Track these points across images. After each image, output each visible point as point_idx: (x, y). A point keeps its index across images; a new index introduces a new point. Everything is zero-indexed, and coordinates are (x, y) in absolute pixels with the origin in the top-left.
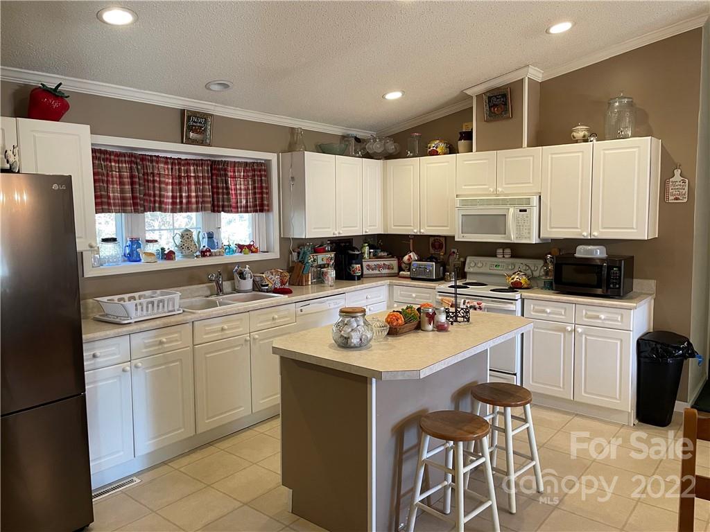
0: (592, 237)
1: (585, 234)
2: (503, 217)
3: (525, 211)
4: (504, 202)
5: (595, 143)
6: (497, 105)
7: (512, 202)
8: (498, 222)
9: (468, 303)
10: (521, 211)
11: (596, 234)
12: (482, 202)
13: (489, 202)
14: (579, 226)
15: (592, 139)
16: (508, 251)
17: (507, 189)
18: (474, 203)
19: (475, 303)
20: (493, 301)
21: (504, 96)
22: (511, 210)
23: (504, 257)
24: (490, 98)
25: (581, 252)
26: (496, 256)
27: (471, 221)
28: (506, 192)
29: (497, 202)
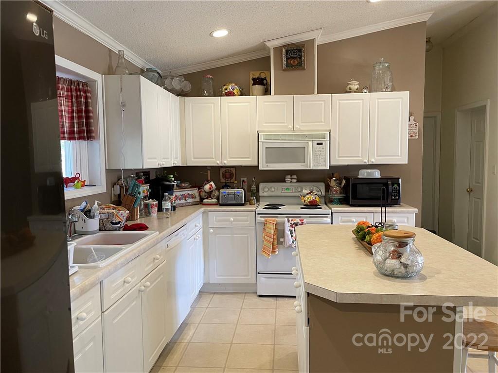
0: (370, 163)
1: (366, 161)
2: (303, 149)
3: (322, 144)
4: (304, 137)
5: (366, 95)
6: (294, 58)
7: (311, 137)
8: (298, 153)
9: (292, 220)
10: (318, 144)
11: (374, 161)
12: (283, 137)
13: (290, 137)
14: (360, 155)
15: (365, 91)
16: (295, 177)
17: (303, 126)
18: (277, 137)
19: (298, 220)
20: (310, 217)
21: (300, 51)
22: (310, 143)
23: (291, 182)
24: (287, 51)
25: (363, 174)
26: (285, 182)
27: (274, 153)
28: (302, 129)
29: (297, 137)
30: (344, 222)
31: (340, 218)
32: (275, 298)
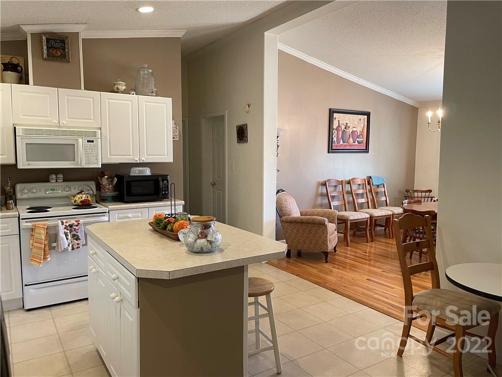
0: (141, 162)
1: (137, 159)
2: (73, 146)
3: (93, 141)
4: (72, 133)
5: (133, 97)
6: (56, 48)
7: (80, 134)
8: (67, 151)
9: (66, 222)
10: (88, 141)
11: (145, 159)
12: (49, 132)
13: (56, 133)
14: (131, 154)
15: (133, 93)
16: (61, 176)
17: (69, 122)
18: (39, 132)
19: (73, 222)
20: (86, 217)
21: (63, 42)
22: (80, 140)
23: (56, 181)
24: (48, 40)
25: (135, 172)
26: (49, 182)
27: (34, 150)
28: (69, 125)
29: (64, 133)
30: (120, 219)
31: (117, 215)
32: (48, 309)
